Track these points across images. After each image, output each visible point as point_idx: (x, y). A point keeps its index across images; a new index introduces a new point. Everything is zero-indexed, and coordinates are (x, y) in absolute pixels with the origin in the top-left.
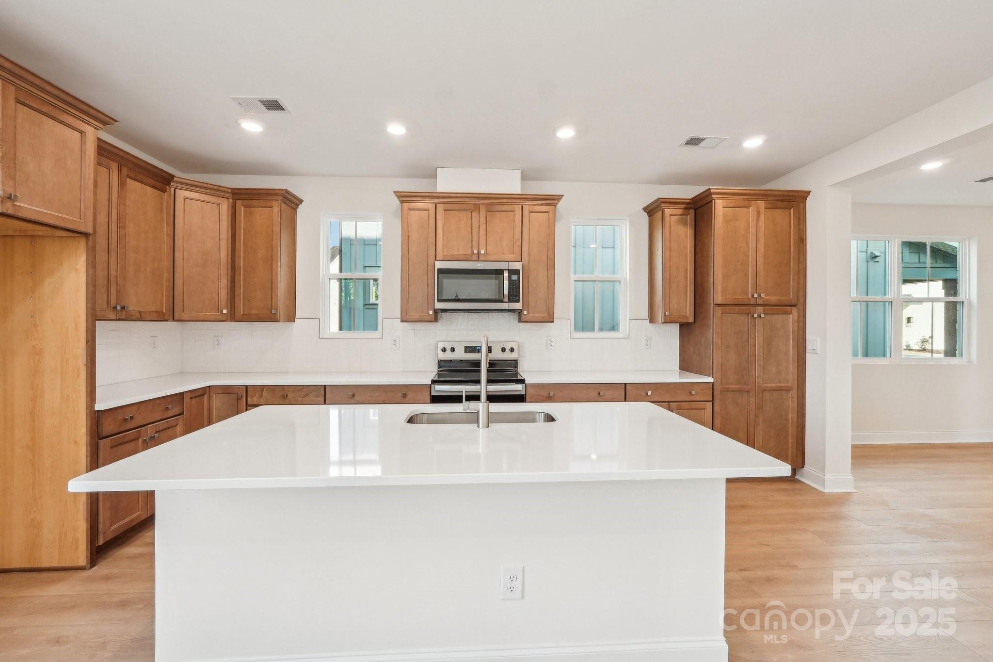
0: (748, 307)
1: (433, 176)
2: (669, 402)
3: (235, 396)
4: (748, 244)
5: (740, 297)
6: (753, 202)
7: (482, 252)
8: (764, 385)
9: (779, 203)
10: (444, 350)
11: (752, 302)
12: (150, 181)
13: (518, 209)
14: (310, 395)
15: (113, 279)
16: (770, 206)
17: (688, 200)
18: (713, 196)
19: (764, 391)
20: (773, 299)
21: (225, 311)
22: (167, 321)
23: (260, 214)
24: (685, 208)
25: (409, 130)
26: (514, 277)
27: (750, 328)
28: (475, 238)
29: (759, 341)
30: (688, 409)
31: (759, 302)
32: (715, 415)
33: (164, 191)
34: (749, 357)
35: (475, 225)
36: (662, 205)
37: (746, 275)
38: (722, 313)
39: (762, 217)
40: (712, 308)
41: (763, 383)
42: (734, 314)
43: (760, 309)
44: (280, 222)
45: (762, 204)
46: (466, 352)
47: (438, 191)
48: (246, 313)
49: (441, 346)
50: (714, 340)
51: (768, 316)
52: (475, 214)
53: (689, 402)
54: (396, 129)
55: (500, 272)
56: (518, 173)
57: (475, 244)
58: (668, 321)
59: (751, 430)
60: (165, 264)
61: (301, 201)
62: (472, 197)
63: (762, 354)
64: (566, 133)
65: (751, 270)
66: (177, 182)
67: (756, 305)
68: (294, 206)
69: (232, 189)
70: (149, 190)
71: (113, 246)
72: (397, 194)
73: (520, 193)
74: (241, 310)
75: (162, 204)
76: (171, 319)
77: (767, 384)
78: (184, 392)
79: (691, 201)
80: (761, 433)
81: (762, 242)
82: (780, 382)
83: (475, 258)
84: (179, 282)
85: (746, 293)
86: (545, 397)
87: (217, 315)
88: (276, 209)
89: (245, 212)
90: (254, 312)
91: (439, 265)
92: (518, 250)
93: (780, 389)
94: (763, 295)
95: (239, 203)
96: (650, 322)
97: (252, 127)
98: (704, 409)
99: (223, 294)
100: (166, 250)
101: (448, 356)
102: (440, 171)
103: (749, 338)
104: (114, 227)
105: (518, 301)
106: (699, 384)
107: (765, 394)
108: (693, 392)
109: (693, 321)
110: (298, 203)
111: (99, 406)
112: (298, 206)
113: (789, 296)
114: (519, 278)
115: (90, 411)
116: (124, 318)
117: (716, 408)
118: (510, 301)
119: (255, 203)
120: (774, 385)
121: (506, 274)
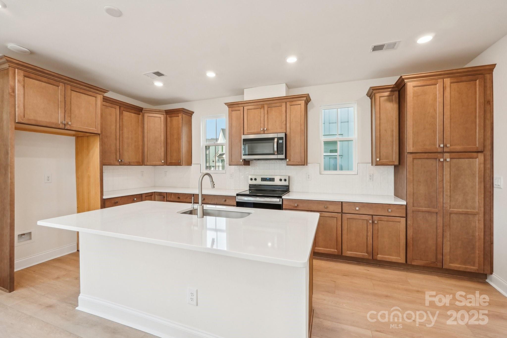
0: (436, 154)
1: (243, 93)
2: (372, 215)
3: (163, 196)
4: (435, 110)
5: (428, 147)
6: (440, 81)
7: (265, 129)
8: (451, 209)
9: (464, 78)
10: (251, 179)
11: (440, 150)
12: (133, 111)
13: (284, 105)
14: (188, 198)
15: (118, 150)
16: (455, 80)
17: (393, 86)
18: (405, 81)
19: (450, 214)
20: (458, 148)
21: (163, 161)
22: (142, 165)
23: (175, 119)
24: (391, 91)
25: (217, 74)
26: (281, 141)
27: (437, 168)
28: (262, 122)
29: (447, 177)
30: (387, 221)
31: (446, 150)
32: (408, 227)
33: (140, 114)
34: (437, 190)
35: (262, 115)
36: (374, 91)
37: (434, 132)
38: (413, 159)
39: (448, 90)
40: (406, 155)
41: (450, 208)
42: (424, 159)
43: (446, 155)
44: (182, 122)
45: (448, 81)
46: (262, 181)
47: (245, 100)
48: (171, 162)
49: (250, 177)
50: (407, 176)
51: (454, 161)
52: (262, 110)
53: (388, 216)
54: (211, 74)
55: (273, 139)
56: (284, 85)
57: (262, 125)
58: (379, 164)
59: (440, 240)
60: (140, 143)
61: (193, 112)
62: (260, 101)
63: (449, 187)
64: (292, 60)
65: (439, 128)
66: (144, 110)
67: (444, 152)
68: (190, 115)
69: (165, 110)
70: (133, 114)
71: (118, 137)
72: (227, 104)
73: (285, 96)
74: (169, 161)
75: (139, 120)
76: (143, 165)
77: (454, 208)
78: (142, 194)
79: (395, 86)
80: (449, 243)
81: (447, 108)
82: (466, 208)
83: (262, 132)
84: (146, 150)
85: (435, 145)
86: (293, 206)
87: (160, 163)
88: (180, 117)
89: (170, 119)
90: (173, 161)
91: (243, 137)
92: (284, 126)
93: (467, 214)
94: (448, 145)
95: (168, 116)
96: (372, 165)
97: (158, 84)
98: (399, 222)
99: (163, 154)
100: (140, 137)
101: (254, 182)
102: (245, 90)
103: (437, 176)
104: (118, 131)
105: (283, 154)
106: (396, 205)
107: (452, 216)
108: (390, 210)
109: (398, 164)
110: (192, 113)
111: (105, 197)
112: (192, 115)
113: (475, 145)
114: (283, 141)
115: (101, 199)
116: (122, 164)
117: (409, 222)
118: (278, 154)
119: (173, 115)
120: (460, 210)
121: (276, 140)
